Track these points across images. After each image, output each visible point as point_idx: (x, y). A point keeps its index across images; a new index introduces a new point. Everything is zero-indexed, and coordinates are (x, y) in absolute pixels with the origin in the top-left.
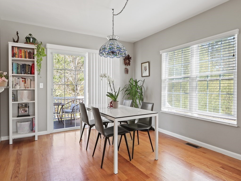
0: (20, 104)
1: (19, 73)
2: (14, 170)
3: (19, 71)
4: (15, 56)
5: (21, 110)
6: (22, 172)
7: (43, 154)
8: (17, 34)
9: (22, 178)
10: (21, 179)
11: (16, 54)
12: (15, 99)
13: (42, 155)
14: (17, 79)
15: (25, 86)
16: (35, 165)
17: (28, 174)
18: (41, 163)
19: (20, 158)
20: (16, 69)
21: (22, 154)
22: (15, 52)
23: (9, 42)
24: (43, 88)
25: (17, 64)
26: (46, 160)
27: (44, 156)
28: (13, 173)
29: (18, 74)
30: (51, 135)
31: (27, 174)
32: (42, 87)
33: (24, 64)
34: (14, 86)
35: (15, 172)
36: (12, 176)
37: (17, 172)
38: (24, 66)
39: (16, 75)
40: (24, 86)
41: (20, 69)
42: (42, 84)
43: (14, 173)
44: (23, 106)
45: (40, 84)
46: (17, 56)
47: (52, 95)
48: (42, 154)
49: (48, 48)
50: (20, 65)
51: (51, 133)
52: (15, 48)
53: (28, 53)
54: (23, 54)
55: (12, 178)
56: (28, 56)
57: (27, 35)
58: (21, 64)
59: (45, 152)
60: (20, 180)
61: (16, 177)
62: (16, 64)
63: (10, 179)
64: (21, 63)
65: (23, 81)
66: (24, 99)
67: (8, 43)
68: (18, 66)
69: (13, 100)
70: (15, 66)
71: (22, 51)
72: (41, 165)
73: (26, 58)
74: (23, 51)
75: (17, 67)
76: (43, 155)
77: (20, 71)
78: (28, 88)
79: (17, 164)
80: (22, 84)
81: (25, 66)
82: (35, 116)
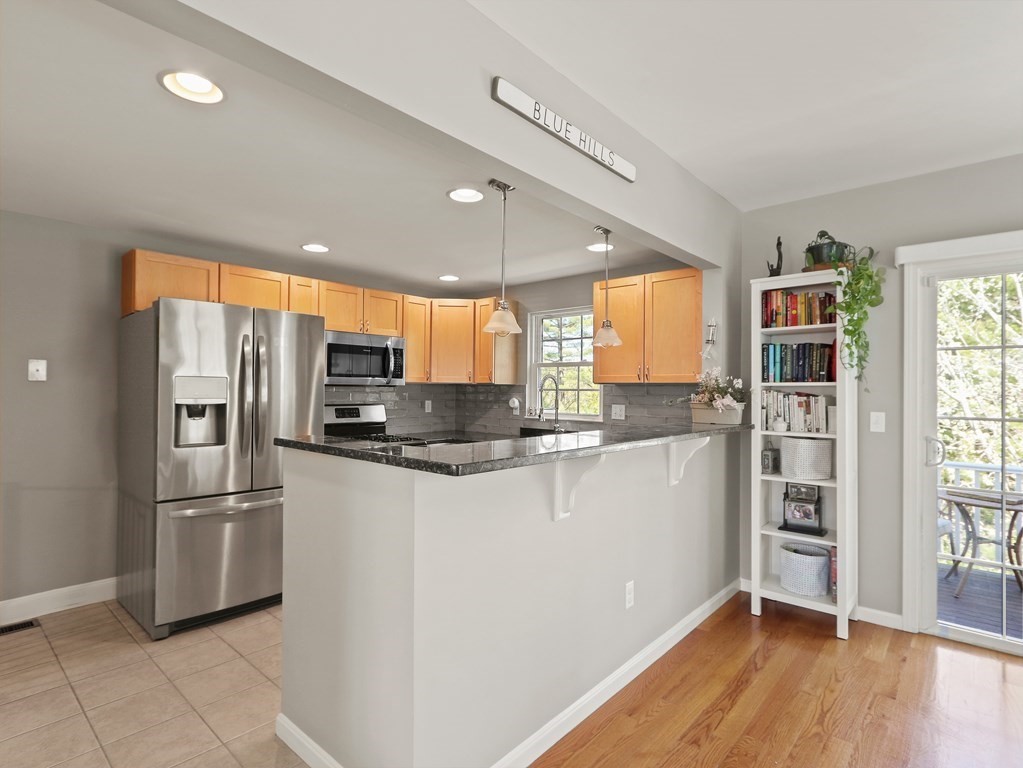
0: (792, 487)
1: (789, 377)
2: (708, 712)
3: (788, 369)
4: (776, 321)
5: (793, 508)
6: (720, 739)
7: (828, 711)
8: (779, 244)
9: (705, 761)
10: (700, 762)
11: (776, 314)
12: (774, 464)
13: (823, 715)
14: (781, 396)
15: (808, 423)
16: (770, 739)
17: (727, 761)
18: (795, 746)
19: (747, 681)
20: (778, 365)
21: (762, 668)
22: (774, 307)
23: (752, 281)
24: (883, 431)
25: (782, 345)
26: (822, 745)
27: (825, 724)
28: (698, 720)
29: (787, 381)
30: (914, 643)
31: (728, 757)
32: (882, 429)
33: (804, 345)
34: (770, 421)
35: (703, 725)
36: (689, 730)
37: (708, 726)
38: (804, 350)
39: (778, 384)
40: (805, 421)
41: (792, 363)
42: (883, 415)
43: (699, 725)
44: (802, 493)
45: (873, 414)
46: (780, 319)
47: (927, 464)
48: (825, 710)
49: (909, 264)
50: (793, 350)
51: (920, 634)
52: (774, 293)
53: (821, 302)
54: (801, 310)
55: (685, 739)
56: (818, 312)
57: (812, 238)
58: (795, 347)
59: (841, 709)
60: (697, 761)
61: (696, 742)
62: (778, 348)
63: (678, 737)
64: (794, 342)
65: (800, 404)
66: (801, 469)
67: (750, 285)
68: (786, 353)
69: (765, 468)
70: (775, 355)
71: (799, 298)
72: (791, 756)
73: (811, 324)
74: (801, 299)
75: (781, 358)
76: (828, 715)
77: (792, 372)
78: (818, 430)
79: (727, 700)
80: (798, 414)
81: (807, 351)
82: (836, 541)
